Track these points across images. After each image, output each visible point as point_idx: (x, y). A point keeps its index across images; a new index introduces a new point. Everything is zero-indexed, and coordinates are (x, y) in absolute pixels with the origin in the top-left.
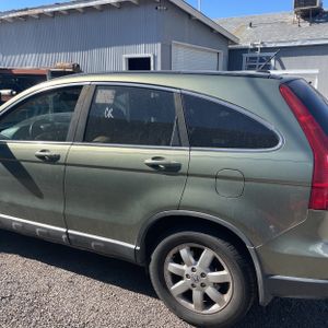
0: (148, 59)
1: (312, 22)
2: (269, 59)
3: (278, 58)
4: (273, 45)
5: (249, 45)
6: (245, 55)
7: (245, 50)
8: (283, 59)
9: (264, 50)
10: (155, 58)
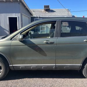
0: (17, 18)
1: (48, 12)
4: (42, 17)
5: (36, 16)
6: (35, 19)
9: (40, 18)
10: (19, 17)
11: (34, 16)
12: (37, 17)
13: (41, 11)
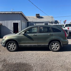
0: (18, 23)
1: (39, 18)
2: (34, 24)
3: (35, 24)
6: (29, 23)
7: (30, 22)
8: (36, 24)
9: (33, 22)
10: (19, 23)
11: (29, 21)
12: (31, 22)
13: (34, 18)
